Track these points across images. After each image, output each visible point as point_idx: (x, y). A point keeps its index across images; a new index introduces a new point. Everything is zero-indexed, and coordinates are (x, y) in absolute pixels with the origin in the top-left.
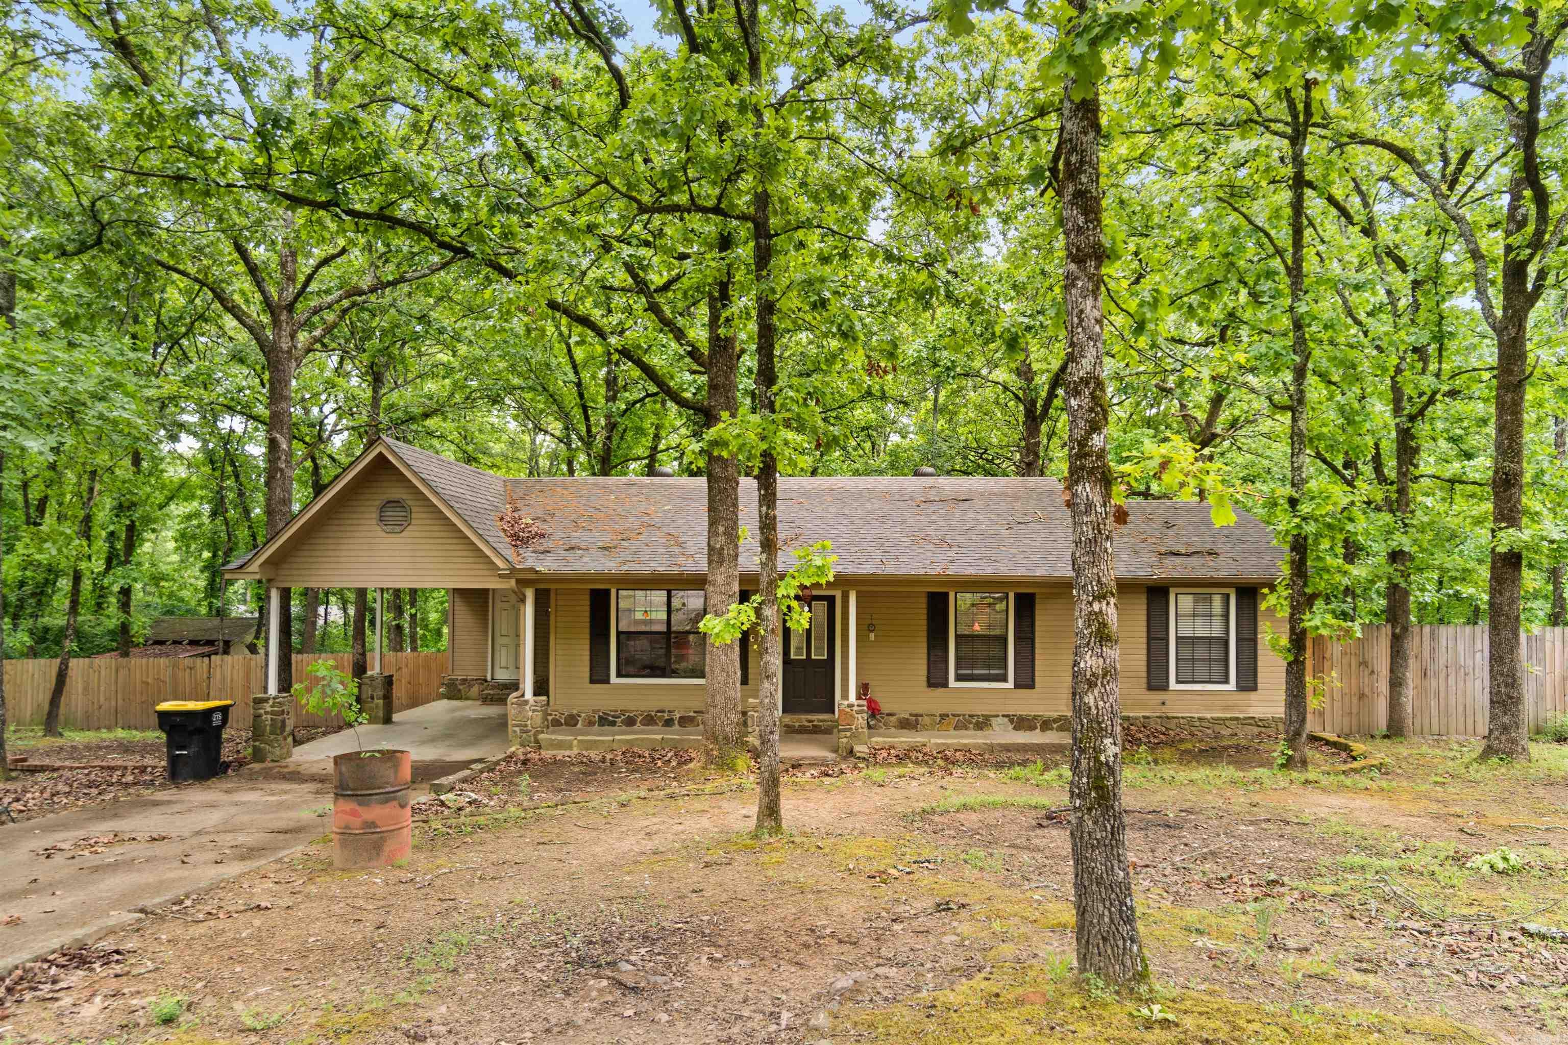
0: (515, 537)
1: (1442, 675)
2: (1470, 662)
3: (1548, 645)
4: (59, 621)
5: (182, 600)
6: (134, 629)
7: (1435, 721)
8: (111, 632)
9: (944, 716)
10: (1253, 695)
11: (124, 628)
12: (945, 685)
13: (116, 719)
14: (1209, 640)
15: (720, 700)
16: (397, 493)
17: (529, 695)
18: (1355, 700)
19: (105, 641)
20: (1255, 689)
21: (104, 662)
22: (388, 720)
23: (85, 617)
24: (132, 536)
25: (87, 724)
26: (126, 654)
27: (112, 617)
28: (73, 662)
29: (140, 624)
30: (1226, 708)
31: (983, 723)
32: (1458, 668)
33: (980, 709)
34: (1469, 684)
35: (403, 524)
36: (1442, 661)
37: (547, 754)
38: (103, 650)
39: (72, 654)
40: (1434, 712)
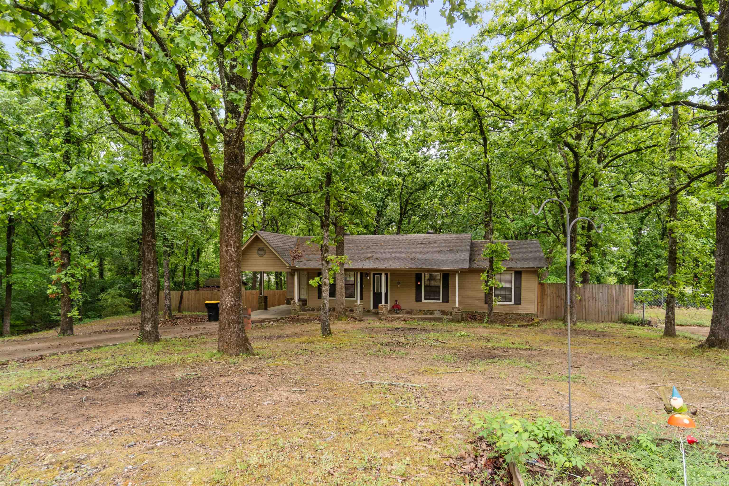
0: (294, 257)
1: (587, 301)
2: (597, 296)
3: (626, 291)
4: (181, 279)
5: (215, 272)
6: (200, 282)
7: (584, 316)
8: (194, 283)
9: (420, 310)
10: (520, 306)
11: (198, 282)
12: (421, 301)
13: (196, 309)
14: (506, 288)
15: (338, 302)
16: (261, 246)
17: (296, 301)
18: (555, 308)
19: (192, 286)
20: (520, 304)
21: (193, 292)
22: (266, 309)
23: (187, 278)
24: (199, 252)
25: (188, 310)
26: (198, 290)
27: (194, 279)
28: (184, 292)
29: (202, 280)
30: (510, 310)
31: (432, 313)
32: (593, 298)
33: (432, 309)
34: (597, 303)
35: (263, 254)
36: (587, 296)
37: (300, 317)
38: (192, 289)
39: (184, 290)
40: (584, 312)
